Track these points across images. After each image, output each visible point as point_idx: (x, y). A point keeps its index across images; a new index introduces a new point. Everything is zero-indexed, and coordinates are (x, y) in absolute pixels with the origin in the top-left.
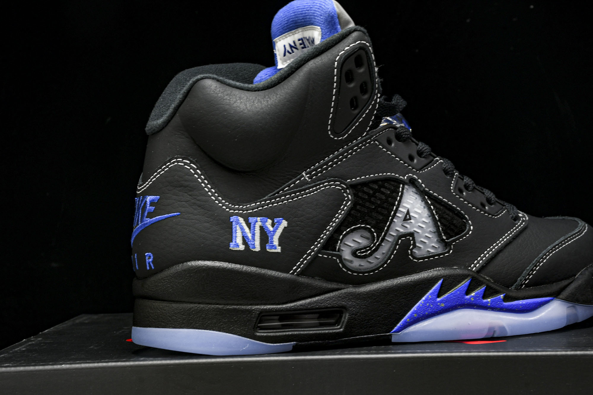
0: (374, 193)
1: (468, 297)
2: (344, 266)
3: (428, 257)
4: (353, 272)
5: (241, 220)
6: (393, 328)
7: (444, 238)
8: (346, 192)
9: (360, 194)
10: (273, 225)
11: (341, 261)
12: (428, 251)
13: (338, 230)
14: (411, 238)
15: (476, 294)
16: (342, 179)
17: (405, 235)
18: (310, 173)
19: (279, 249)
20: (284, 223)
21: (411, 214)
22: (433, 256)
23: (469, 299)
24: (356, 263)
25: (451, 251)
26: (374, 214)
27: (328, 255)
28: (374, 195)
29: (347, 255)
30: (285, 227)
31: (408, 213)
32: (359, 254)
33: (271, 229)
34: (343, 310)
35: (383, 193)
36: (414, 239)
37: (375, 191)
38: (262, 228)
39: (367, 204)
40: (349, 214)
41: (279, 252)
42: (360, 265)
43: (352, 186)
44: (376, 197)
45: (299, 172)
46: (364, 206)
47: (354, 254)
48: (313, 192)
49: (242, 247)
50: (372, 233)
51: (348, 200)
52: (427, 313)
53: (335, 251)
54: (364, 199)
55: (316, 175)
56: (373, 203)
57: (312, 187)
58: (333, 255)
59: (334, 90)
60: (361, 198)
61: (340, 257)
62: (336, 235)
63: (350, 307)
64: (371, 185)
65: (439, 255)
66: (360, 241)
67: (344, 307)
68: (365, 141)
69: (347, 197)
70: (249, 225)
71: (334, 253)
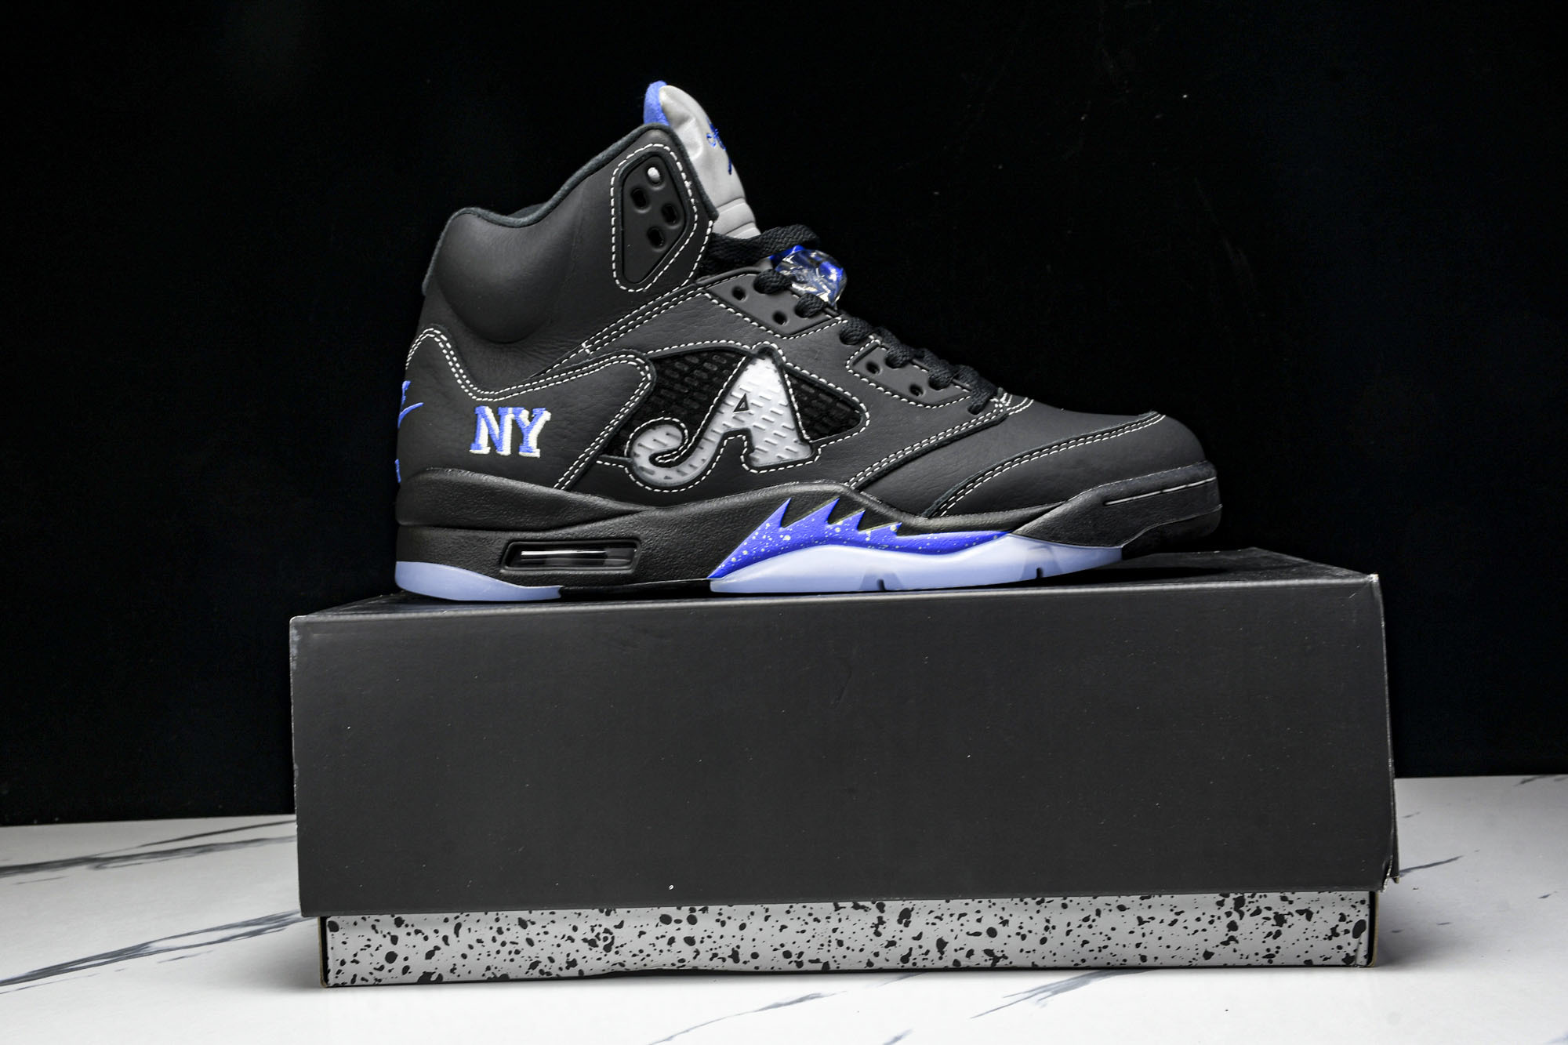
0: (691, 370)
1: (830, 527)
2: (638, 478)
3: (776, 466)
4: (654, 486)
5: (488, 411)
6: (710, 572)
7: (807, 437)
8: (644, 370)
9: (667, 372)
10: (531, 419)
11: (631, 471)
12: (779, 457)
13: (627, 425)
14: (744, 437)
15: (845, 523)
16: (639, 350)
17: (735, 433)
18: (592, 342)
19: (537, 453)
20: (546, 416)
21: (750, 401)
22: (785, 465)
23: (833, 531)
24: (660, 475)
25: (817, 457)
26: (687, 402)
27: (612, 462)
28: (689, 374)
29: (643, 461)
30: (547, 422)
31: (744, 399)
32: (661, 461)
33: (527, 423)
34: (635, 542)
35: (705, 370)
36: (749, 438)
37: (693, 367)
38: (515, 423)
39: (677, 387)
40: (646, 401)
41: (536, 458)
42: (666, 478)
43: (656, 361)
44: (692, 376)
45: (578, 341)
46: (671, 389)
47: (652, 459)
48: (595, 370)
49: (486, 450)
50: (682, 430)
51: (647, 381)
52: (763, 550)
53: (623, 456)
54: (673, 379)
55: (601, 344)
56: (687, 385)
57: (593, 363)
58: (619, 462)
59: (613, 219)
60: (668, 378)
61: (630, 466)
62: (623, 433)
63: (646, 538)
64: (688, 359)
65: (795, 463)
66: (665, 442)
67: (636, 538)
68: (685, 292)
69: (646, 376)
70: (499, 419)
71: (621, 458)
